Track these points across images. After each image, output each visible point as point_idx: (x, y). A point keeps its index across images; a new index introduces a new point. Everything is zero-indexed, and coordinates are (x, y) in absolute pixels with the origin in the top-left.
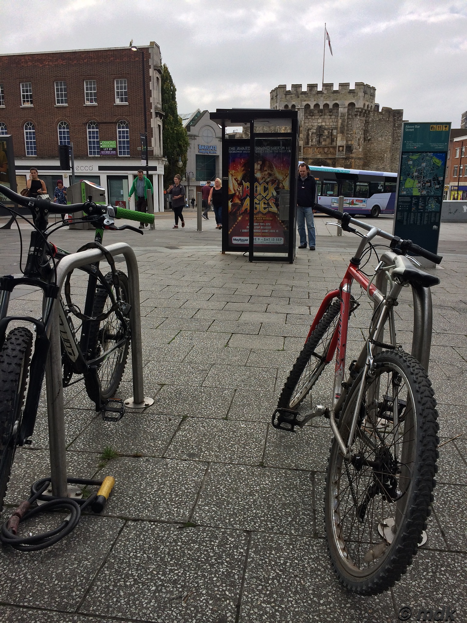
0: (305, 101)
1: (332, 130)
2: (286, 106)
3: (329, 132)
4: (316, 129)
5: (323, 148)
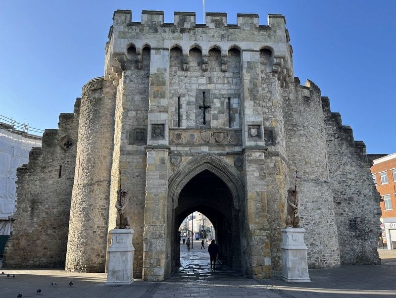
0: (170, 39)
1: (229, 99)
3: (222, 103)
4: (197, 97)
5: (214, 133)
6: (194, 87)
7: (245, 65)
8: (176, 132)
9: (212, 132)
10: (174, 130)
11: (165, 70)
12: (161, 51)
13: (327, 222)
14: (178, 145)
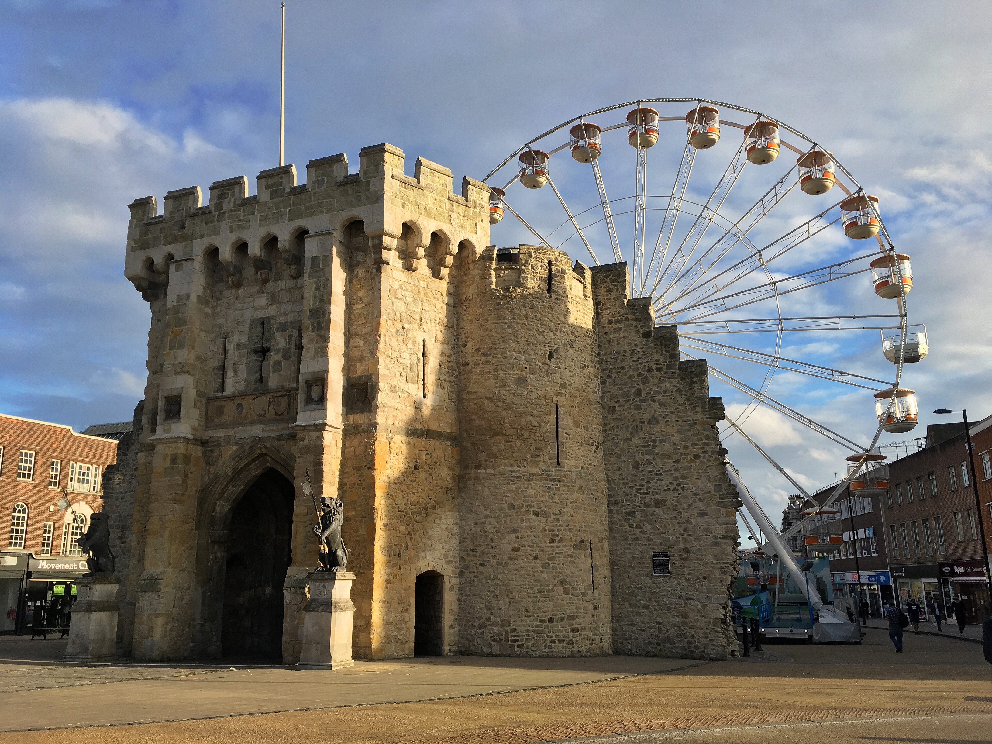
0: (202, 236)
1: (301, 328)
2: (150, 264)
3: (290, 338)
4: (251, 333)
5: (274, 397)
6: (248, 315)
7: (307, 264)
8: (217, 404)
9: (270, 397)
10: (215, 399)
11: (188, 296)
12: (184, 263)
13: (536, 558)
14: (219, 426)
